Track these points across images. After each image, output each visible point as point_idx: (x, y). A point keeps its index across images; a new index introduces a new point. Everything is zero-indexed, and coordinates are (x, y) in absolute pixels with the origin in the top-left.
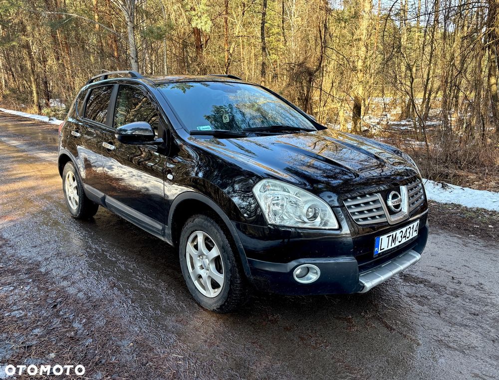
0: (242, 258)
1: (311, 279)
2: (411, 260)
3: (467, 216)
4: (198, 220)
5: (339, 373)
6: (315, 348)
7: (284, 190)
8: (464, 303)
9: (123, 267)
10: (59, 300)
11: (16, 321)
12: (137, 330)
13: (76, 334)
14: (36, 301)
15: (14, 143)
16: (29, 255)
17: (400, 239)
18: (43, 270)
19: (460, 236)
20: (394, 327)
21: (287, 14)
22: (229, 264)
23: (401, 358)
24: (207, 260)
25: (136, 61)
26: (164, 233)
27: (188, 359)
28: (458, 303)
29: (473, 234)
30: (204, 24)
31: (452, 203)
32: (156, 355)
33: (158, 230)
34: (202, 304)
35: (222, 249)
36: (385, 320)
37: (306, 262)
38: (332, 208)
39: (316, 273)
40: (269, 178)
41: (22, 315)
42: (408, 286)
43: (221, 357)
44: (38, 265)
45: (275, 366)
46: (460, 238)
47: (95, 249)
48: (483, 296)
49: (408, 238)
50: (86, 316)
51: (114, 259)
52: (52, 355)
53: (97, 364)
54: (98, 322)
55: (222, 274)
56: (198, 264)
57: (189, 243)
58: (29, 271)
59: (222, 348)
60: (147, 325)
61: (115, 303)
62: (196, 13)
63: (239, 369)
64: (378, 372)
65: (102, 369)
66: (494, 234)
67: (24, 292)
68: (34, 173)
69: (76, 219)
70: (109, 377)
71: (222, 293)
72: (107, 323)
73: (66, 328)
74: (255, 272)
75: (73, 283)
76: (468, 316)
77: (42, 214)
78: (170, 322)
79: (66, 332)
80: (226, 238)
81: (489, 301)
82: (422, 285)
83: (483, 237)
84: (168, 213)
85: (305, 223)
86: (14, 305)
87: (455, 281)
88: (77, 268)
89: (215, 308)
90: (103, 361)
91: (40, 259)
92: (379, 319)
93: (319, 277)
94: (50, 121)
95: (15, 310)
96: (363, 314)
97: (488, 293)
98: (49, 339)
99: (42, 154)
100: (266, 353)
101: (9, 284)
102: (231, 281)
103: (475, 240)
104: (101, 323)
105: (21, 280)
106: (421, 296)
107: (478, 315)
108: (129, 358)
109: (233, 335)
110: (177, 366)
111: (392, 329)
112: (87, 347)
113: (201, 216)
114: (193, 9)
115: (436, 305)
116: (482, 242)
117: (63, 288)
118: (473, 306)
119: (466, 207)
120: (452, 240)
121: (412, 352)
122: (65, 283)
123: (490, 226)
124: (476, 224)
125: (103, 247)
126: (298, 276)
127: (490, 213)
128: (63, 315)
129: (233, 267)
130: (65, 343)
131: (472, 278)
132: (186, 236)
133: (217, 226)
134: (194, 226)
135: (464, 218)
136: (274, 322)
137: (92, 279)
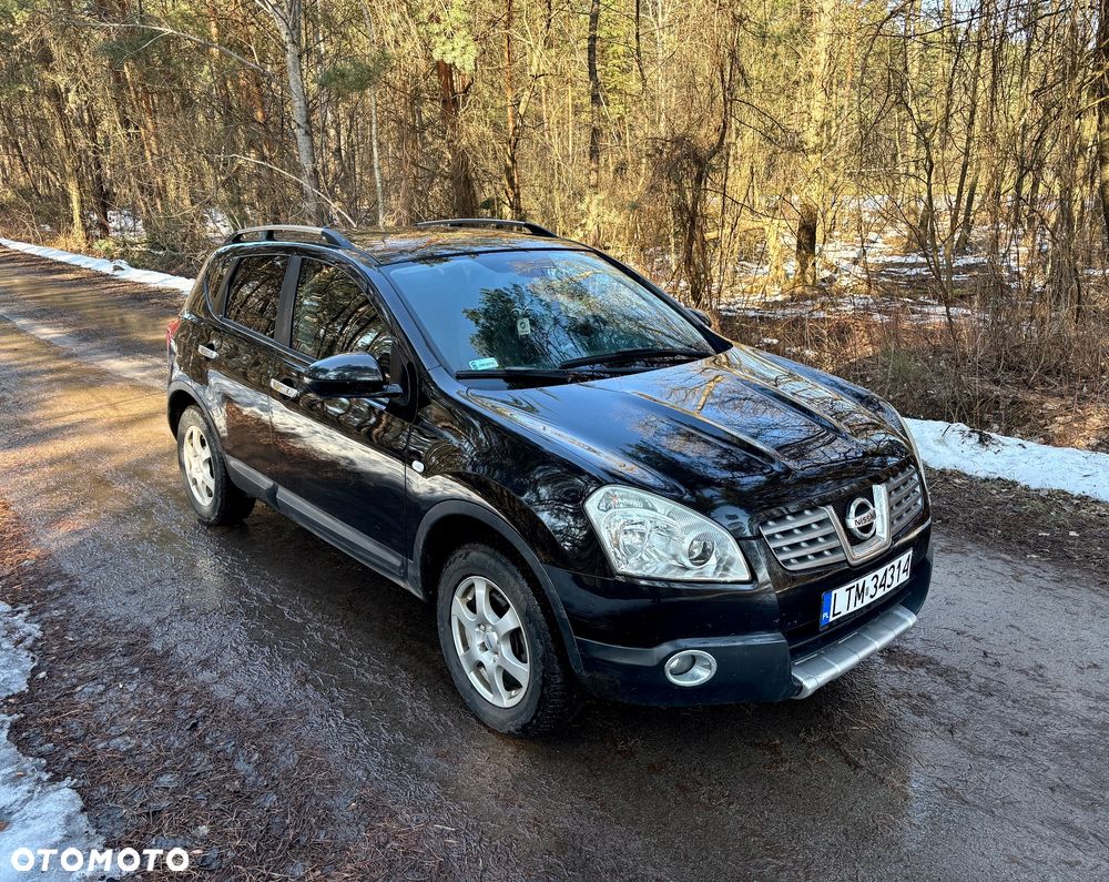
0: (565, 636)
1: (698, 677)
2: (897, 626)
3: (1026, 510)
4: (477, 554)
5: (753, 858)
6: (707, 809)
7: (646, 507)
8: (1002, 708)
9: (318, 638)
10: (200, 712)
11: (121, 760)
12: (360, 774)
13: (243, 784)
14: (153, 716)
15: (46, 332)
16: (123, 612)
17: (872, 591)
18: (157, 646)
19: (1008, 558)
20: (863, 762)
21: (646, 9)
22: (540, 647)
23: (872, 825)
24: (495, 635)
25: (306, 132)
26: (406, 573)
27: (465, 833)
28: (991, 709)
29: (1036, 553)
30: (461, 54)
31: (999, 479)
32: (402, 825)
33: (393, 566)
34: (486, 719)
35: (526, 616)
36: (845, 747)
37: (689, 645)
38: (738, 540)
39: (710, 667)
40: (616, 483)
41: (131, 746)
42: (894, 673)
43: (528, 828)
44: (146, 634)
45: (633, 846)
46: (1007, 562)
47: (257, 595)
48: (1042, 692)
49: (889, 586)
50: (259, 746)
51: (298, 620)
52: (204, 830)
53: (291, 847)
54: (283, 758)
55: (526, 662)
56: (476, 642)
57: (457, 598)
58: (130, 650)
59: (530, 811)
60: (380, 764)
61: (313, 717)
62: (442, 27)
63: (564, 853)
64: (826, 854)
65: (303, 856)
66: (1079, 553)
67: (128, 696)
68: (102, 412)
69: (209, 525)
70: (318, 873)
71: (526, 701)
72: (302, 761)
73: (221, 772)
74: (592, 664)
75: (223, 675)
76: (1009, 737)
77: (135, 515)
78: (424, 755)
79: (225, 780)
80: (534, 595)
81: (1052, 703)
82: (922, 671)
83: (1054, 559)
84: (414, 535)
85: (686, 569)
86: (111, 726)
87: (988, 660)
88: (226, 641)
89: (512, 729)
90: (304, 840)
91: (147, 621)
92: (834, 746)
93: (713, 673)
94: (116, 273)
95: (115, 737)
96: (801, 735)
97: (1050, 687)
98: (192, 794)
99: (112, 361)
100: (613, 819)
101: (94, 678)
102: (543, 679)
103: (1038, 567)
104: (289, 760)
105: (117, 669)
106: (919, 695)
107: (1027, 734)
108: (350, 832)
109: (549, 783)
110: (446, 848)
111: (857, 766)
112: (268, 811)
113: (481, 547)
114: (434, 18)
115: (948, 715)
116: (1051, 571)
117: (204, 686)
118: (1021, 716)
119: (1027, 488)
120: (990, 567)
121: (893, 814)
122: (206, 676)
123: (1072, 533)
124: (1044, 529)
125: (273, 592)
126: (674, 673)
127: (1076, 502)
128: (212, 745)
129: (547, 650)
130: (224, 803)
131: (1023, 653)
132: (451, 584)
133: (514, 569)
134: (467, 566)
135: (1020, 514)
136: (628, 754)
137: (259, 664)
